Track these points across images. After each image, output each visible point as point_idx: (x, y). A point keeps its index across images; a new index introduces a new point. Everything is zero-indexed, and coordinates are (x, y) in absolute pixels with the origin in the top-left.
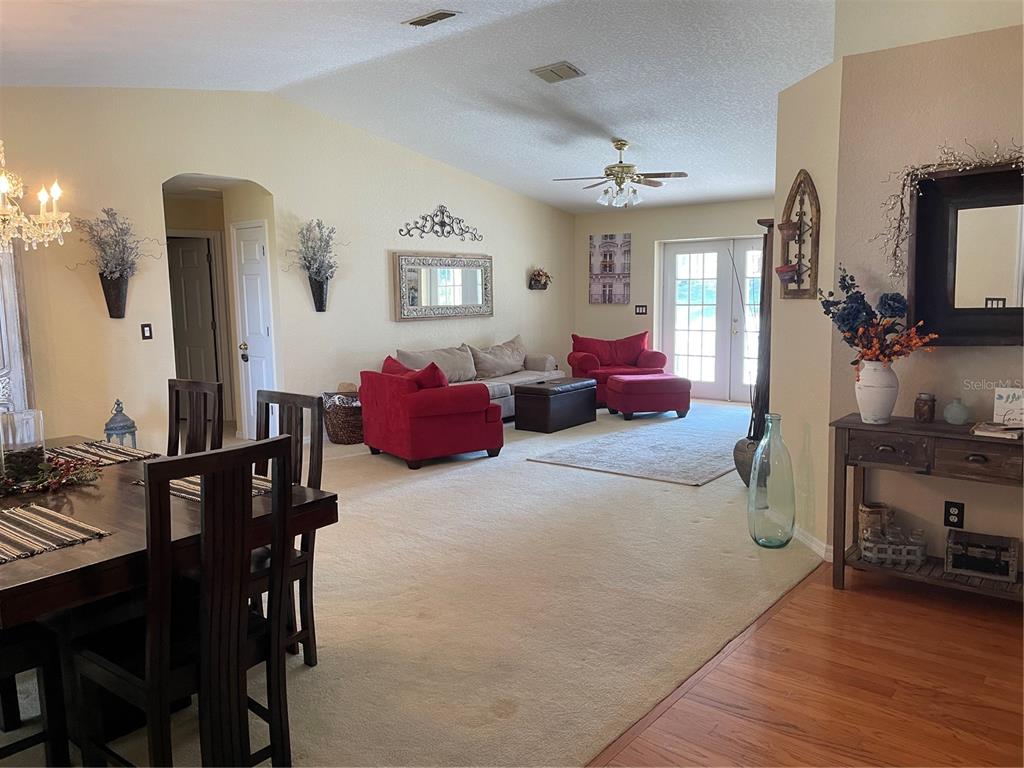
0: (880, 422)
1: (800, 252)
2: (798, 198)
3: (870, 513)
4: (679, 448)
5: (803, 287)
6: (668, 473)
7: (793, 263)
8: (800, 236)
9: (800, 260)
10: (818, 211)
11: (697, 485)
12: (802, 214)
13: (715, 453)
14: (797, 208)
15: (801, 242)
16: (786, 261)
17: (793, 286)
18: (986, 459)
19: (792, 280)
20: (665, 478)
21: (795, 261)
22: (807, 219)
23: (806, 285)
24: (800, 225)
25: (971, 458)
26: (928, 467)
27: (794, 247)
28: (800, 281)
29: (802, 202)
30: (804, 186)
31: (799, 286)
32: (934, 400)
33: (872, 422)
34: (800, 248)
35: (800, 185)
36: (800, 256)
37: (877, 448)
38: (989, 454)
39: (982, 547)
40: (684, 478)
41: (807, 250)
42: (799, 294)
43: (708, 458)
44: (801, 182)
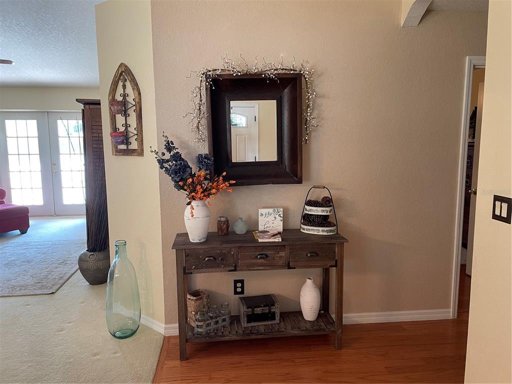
0: (202, 241)
1: (126, 123)
2: (121, 84)
3: (196, 300)
4: (29, 262)
5: (130, 147)
6: (25, 287)
7: (120, 130)
8: (125, 111)
9: (126, 129)
10: (140, 94)
11: (53, 293)
12: (125, 96)
13: (58, 260)
14: (120, 90)
15: (126, 115)
16: (115, 129)
17: (123, 147)
18: (267, 256)
19: (122, 143)
20: (23, 292)
21: (122, 129)
22: (130, 99)
23: (134, 145)
24: (124, 103)
25: (259, 257)
26: (236, 266)
27: (120, 119)
28: (128, 143)
29: (124, 87)
30: (124, 74)
31: (127, 147)
32: (227, 221)
33: (198, 241)
34: (126, 120)
35: (121, 74)
36: (127, 126)
37: (204, 259)
38: (269, 253)
39: (261, 307)
40: (40, 289)
41: (133, 120)
42: (128, 152)
43: (54, 265)
44: (122, 72)
